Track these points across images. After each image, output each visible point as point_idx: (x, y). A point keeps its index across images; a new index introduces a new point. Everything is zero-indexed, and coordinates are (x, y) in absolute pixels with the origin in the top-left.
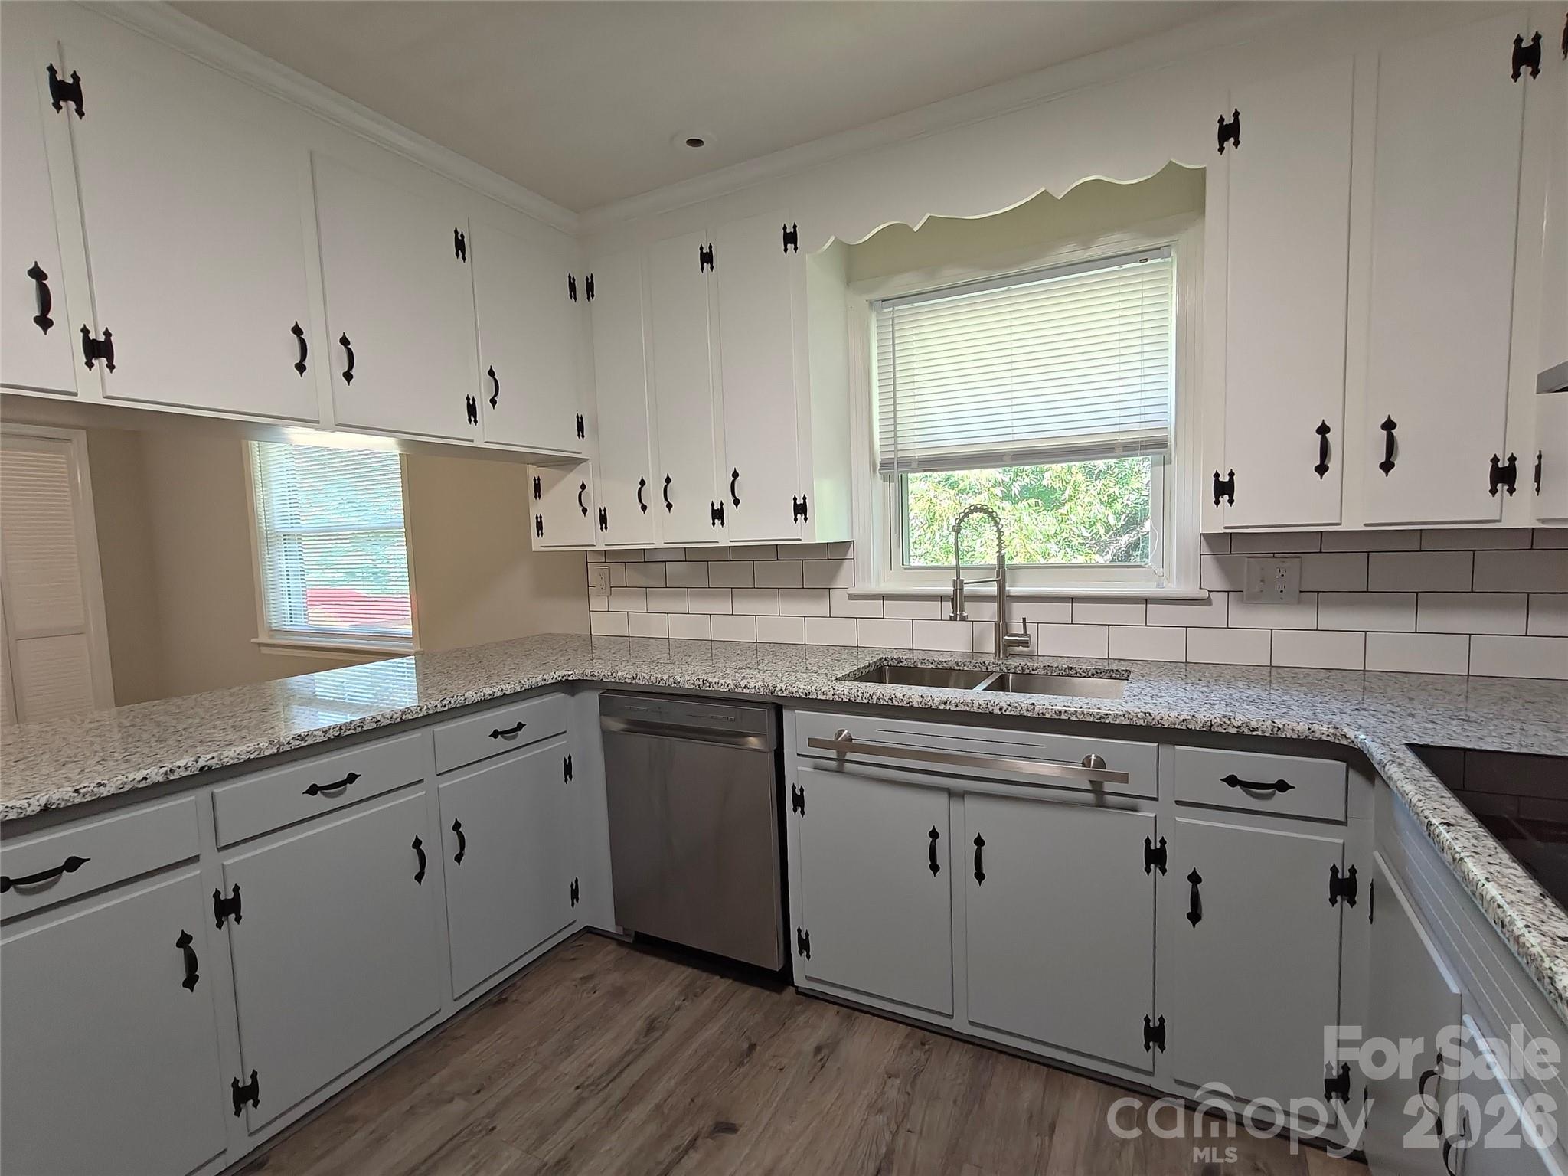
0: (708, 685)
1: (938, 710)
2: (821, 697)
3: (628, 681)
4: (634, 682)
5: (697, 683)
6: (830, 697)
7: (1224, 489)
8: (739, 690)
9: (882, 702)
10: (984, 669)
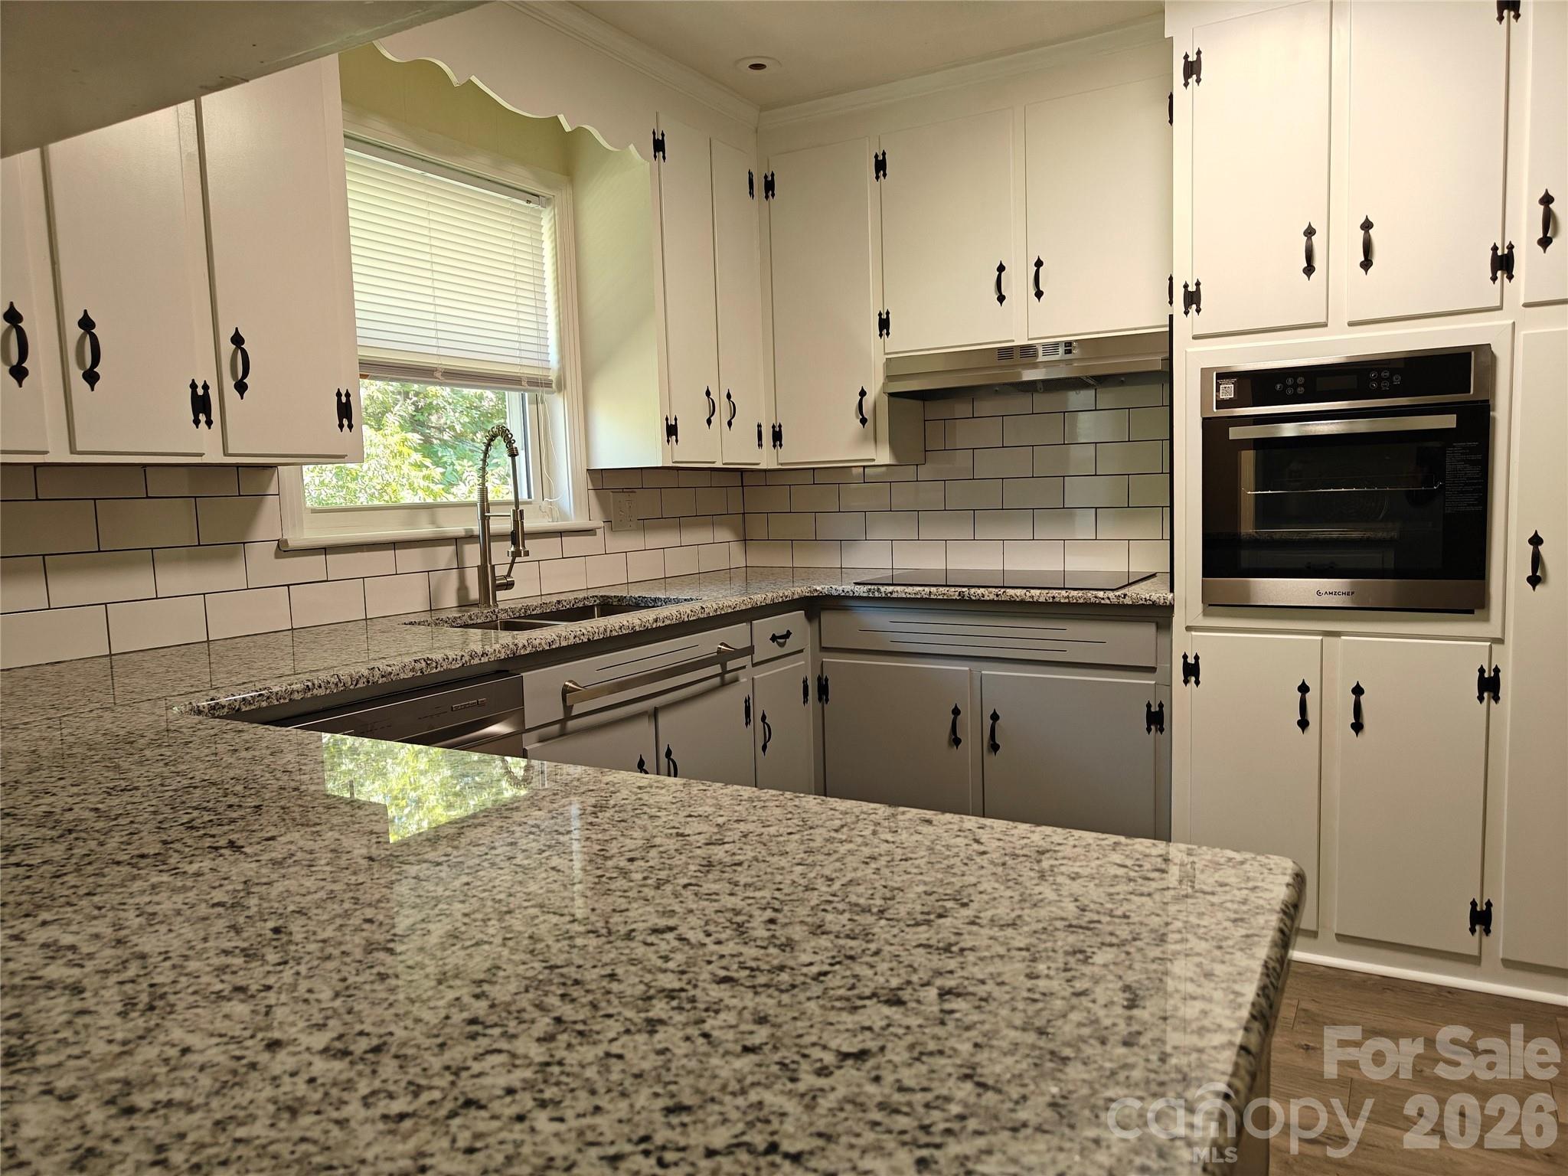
0: (434, 664)
1: (652, 629)
2: (564, 644)
3: (296, 696)
4: (309, 695)
5: (418, 666)
6: (572, 641)
7: (672, 430)
8: (476, 661)
9: (615, 634)
10: (494, 617)
